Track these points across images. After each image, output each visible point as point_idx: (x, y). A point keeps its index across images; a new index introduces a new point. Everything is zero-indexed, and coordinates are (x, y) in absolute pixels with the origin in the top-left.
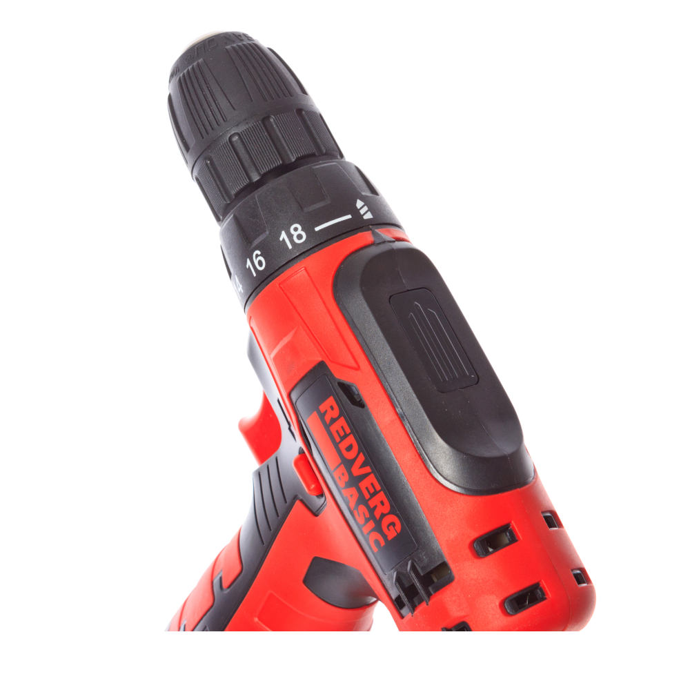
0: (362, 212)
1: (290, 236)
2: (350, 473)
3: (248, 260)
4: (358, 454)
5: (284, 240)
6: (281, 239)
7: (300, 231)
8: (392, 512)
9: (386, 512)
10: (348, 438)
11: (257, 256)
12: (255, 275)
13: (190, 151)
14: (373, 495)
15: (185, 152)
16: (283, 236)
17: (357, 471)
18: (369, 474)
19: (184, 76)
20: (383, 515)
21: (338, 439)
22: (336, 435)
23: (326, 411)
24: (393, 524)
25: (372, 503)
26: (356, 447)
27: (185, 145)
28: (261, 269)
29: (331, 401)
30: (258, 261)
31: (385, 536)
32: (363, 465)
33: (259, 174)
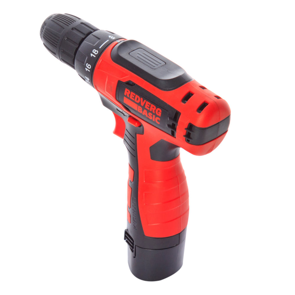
0: (111, 38)
1: (94, 54)
2: (141, 106)
3: (86, 68)
4: (140, 98)
5: (92, 56)
6: (91, 56)
7: (96, 51)
8: (157, 108)
9: (155, 109)
10: (136, 96)
11: (87, 65)
12: (89, 71)
13: (56, 54)
14: (150, 107)
15: (55, 55)
16: (92, 55)
17: (142, 104)
18: (146, 102)
19: (43, 35)
20: (155, 111)
21: (133, 99)
22: (132, 98)
23: (127, 94)
24: (159, 111)
25: (151, 110)
26: (139, 97)
27: (54, 53)
28: (90, 68)
29: (126, 90)
30: (88, 66)
31: (158, 116)
32: (143, 101)
33: (77, 44)
